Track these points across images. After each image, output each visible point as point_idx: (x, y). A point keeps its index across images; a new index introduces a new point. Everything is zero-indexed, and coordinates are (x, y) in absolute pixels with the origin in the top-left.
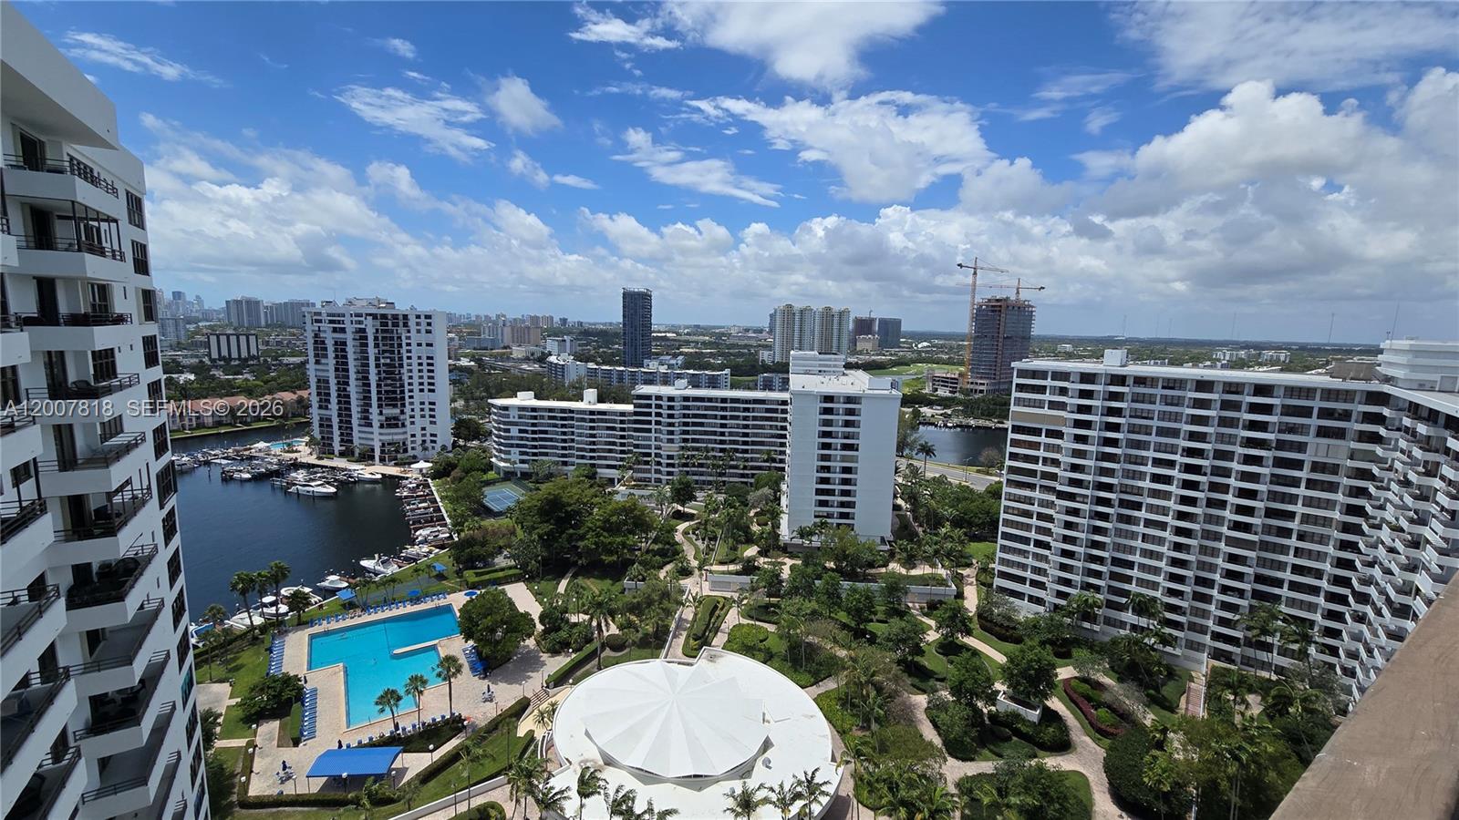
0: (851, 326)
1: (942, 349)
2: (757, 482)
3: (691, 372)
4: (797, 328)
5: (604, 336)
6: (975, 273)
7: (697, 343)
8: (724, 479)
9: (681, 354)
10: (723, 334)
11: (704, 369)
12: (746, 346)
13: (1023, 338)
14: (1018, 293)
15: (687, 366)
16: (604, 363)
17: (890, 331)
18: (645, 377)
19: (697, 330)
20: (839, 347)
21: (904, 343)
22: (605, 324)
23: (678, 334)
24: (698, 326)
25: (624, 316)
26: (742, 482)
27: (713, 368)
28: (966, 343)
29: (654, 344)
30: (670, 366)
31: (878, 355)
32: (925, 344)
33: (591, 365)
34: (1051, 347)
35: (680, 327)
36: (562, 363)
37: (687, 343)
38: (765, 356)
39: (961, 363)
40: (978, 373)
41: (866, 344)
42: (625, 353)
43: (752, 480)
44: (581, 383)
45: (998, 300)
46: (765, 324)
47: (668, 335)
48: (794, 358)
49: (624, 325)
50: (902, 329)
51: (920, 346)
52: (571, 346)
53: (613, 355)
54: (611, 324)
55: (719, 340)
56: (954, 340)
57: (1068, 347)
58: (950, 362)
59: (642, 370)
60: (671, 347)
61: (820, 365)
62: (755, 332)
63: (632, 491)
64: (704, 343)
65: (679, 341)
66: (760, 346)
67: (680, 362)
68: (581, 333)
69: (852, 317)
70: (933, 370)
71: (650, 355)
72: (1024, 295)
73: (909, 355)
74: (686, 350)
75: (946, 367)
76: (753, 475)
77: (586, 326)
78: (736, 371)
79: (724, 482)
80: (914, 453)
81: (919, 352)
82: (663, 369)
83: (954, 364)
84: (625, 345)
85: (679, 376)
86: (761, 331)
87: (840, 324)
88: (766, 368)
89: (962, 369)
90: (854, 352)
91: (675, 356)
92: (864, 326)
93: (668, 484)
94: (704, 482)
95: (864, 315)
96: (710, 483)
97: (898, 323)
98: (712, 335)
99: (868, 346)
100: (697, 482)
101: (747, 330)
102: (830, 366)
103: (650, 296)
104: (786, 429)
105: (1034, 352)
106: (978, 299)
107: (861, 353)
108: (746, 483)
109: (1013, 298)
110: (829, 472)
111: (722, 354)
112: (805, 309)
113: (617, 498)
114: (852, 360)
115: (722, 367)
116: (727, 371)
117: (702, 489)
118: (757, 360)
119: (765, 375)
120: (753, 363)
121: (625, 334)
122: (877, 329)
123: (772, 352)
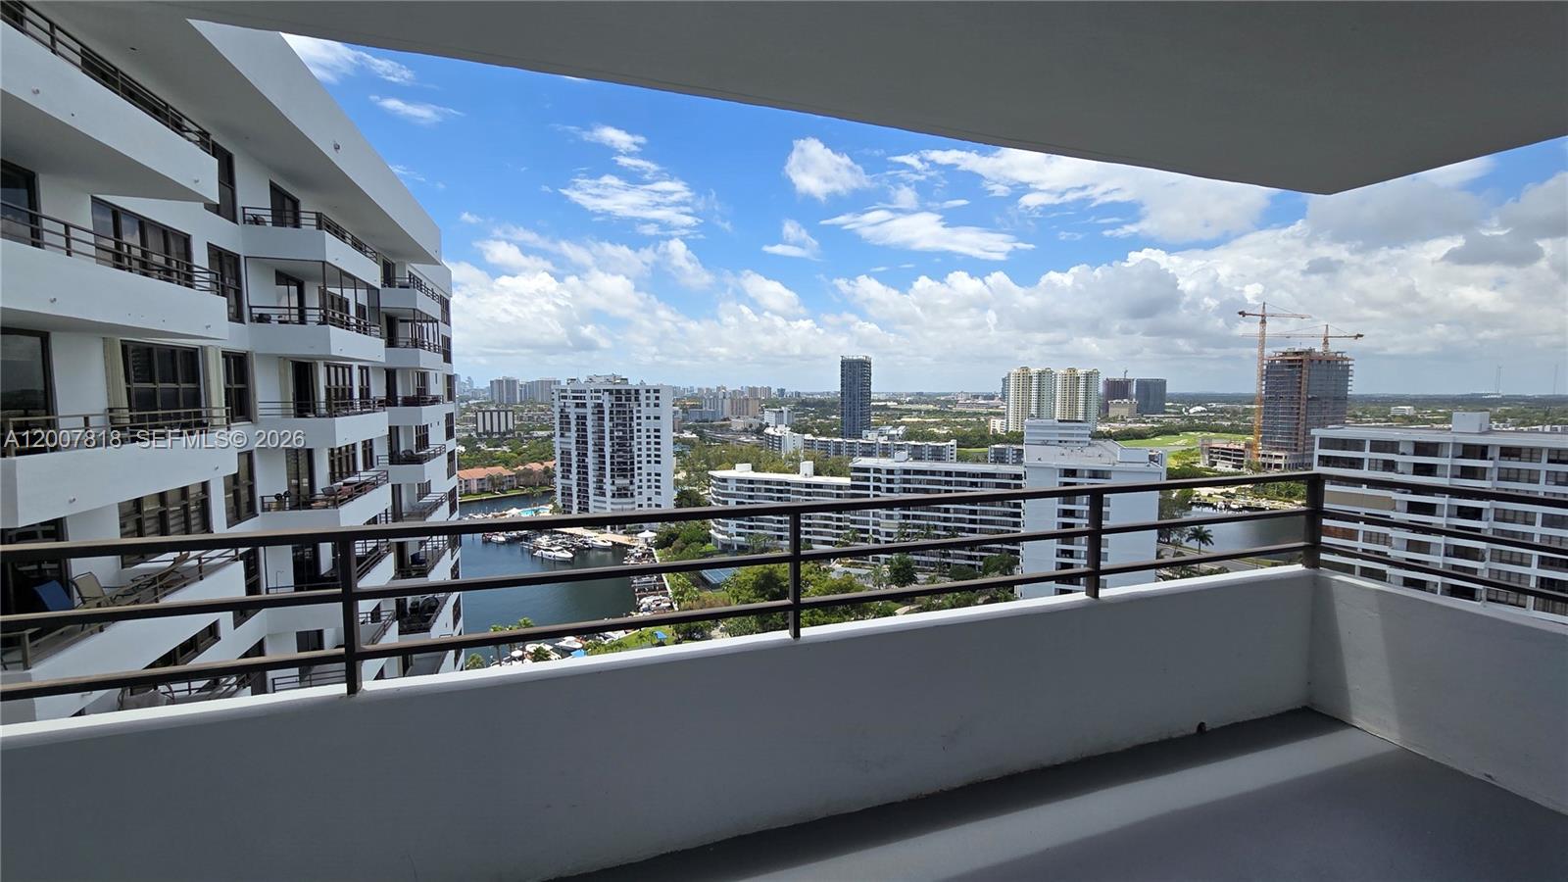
0: (1101, 389)
1: (1220, 414)
2: (986, 566)
3: (913, 443)
4: (1034, 392)
5: (822, 406)
6: (1263, 322)
7: (920, 411)
8: (948, 560)
9: (902, 424)
10: (949, 402)
11: (927, 440)
12: (975, 414)
13: (1336, 399)
14: (1326, 343)
15: (908, 436)
16: (821, 434)
17: (1151, 395)
18: (864, 449)
19: (920, 398)
20: (1086, 414)
21: (1170, 407)
22: (822, 394)
23: (899, 402)
24: (921, 394)
25: (842, 386)
26: (969, 565)
27: (937, 438)
28: (1254, 406)
29: (873, 413)
30: (891, 437)
31: (1136, 422)
32: (1199, 408)
33: (808, 436)
34: (1380, 407)
35: (901, 395)
36: (778, 434)
37: (909, 412)
38: (996, 425)
39: (1249, 432)
40: (1271, 443)
41: (1120, 408)
42: (842, 423)
43: (981, 563)
44: (797, 454)
45: (1297, 353)
46: (998, 389)
47: (889, 404)
48: (1029, 427)
49: (842, 394)
50: (1168, 391)
51: (1191, 411)
52: (788, 417)
53: (831, 426)
54: (828, 393)
55: (944, 406)
56: (1239, 402)
57: (1408, 410)
58: (1233, 430)
59: (861, 441)
60: (892, 415)
61: (1060, 435)
62: (985, 398)
63: (848, 569)
64: (928, 412)
65: (900, 410)
66: (991, 413)
67: (901, 433)
68: (798, 404)
69: (1102, 379)
70: (1210, 439)
71: (868, 426)
72: (1334, 347)
73: (1178, 422)
74: (908, 420)
75: (1228, 436)
76: (982, 558)
77: (804, 397)
78: (964, 441)
79: (949, 564)
80: (1184, 540)
81: (1190, 419)
82: (882, 440)
83: (1238, 432)
84: (842, 415)
85: (900, 448)
86: (992, 397)
87: (1087, 387)
88: (998, 439)
89: (1250, 438)
90: (1105, 418)
91: (896, 426)
92: (1118, 389)
93: (886, 563)
94: (926, 563)
95: (1118, 376)
96: (932, 564)
97: (1161, 384)
98: (936, 403)
99: (1124, 412)
100: (918, 562)
101: (976, 397)
102: (1072, 435)
103: (870, 364)
104: (1021, 507)
105: (1356, 416)
106: (1269, 352)
107: (1115, 420)
108: (974, 566)
109: (1319, 349)
110: (1072, 557)
111: (948, 424)
112: (1044, 372)
113: (833, 575)
114: (1103, 428)
115: (948, 438)
116: (953, 442)
117: (922, 571)
118: (987, 430)
119: (997, 446)
120: (983, 433)
121: (842, 403)
122: (1134, 391)
123: (1005, 421)
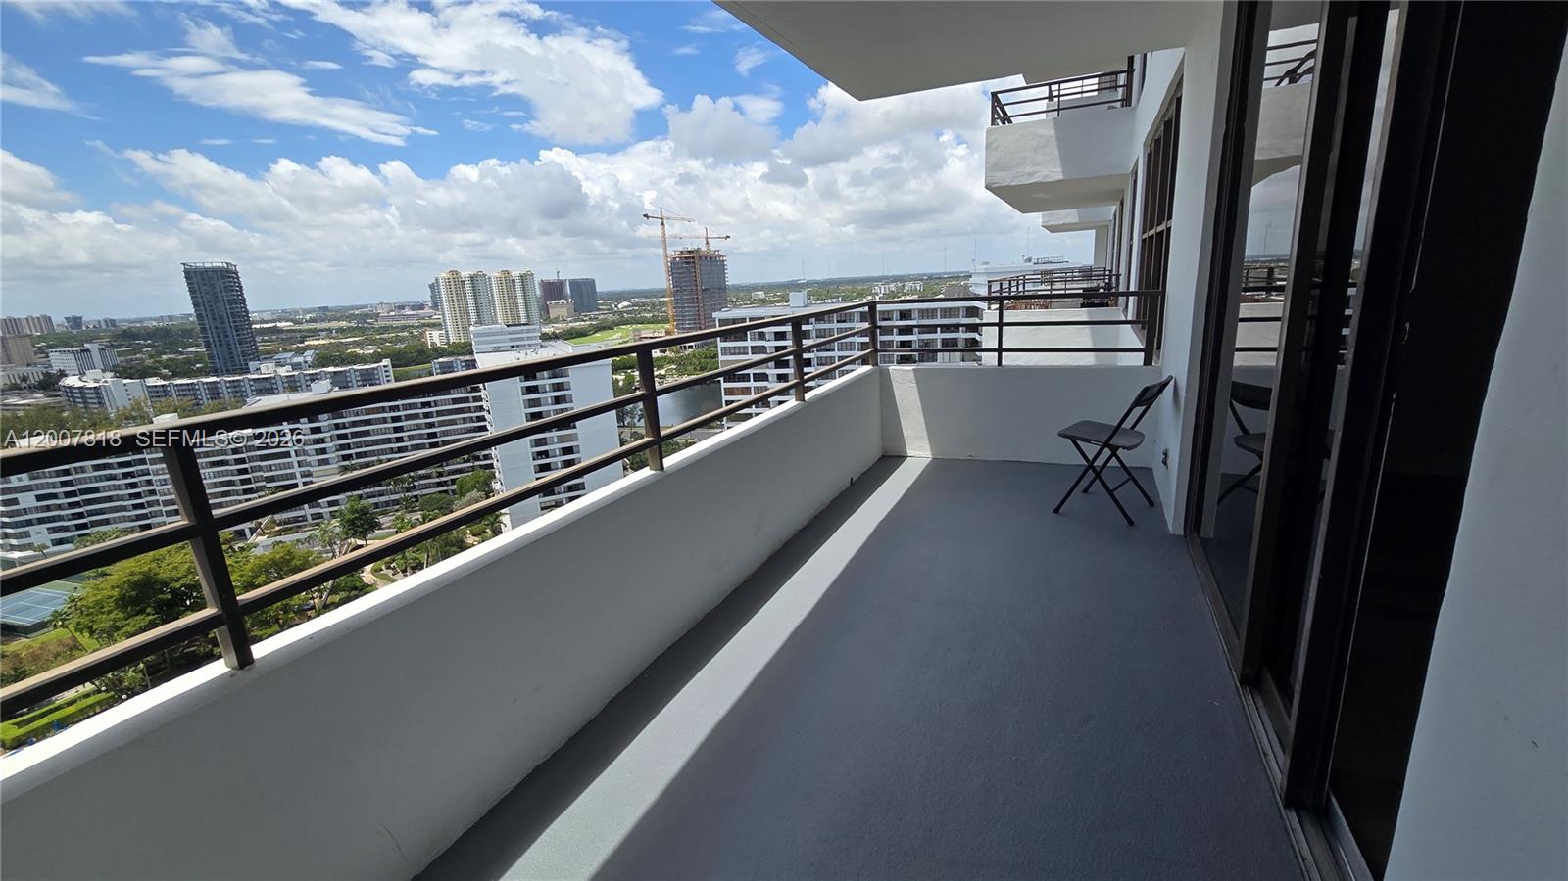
0: (538, 292)
1: (643, 307)
2: (461, 487)
3: (332, 369)
4: (470, 298)
5: (166, 336)
6: (663, 224)
7: (330, 330)
8: (414, 494)
9: (308, 348)
10: (367, 316)
11: (349, 364)
12: (404, 328)
13: (720, 288)
14: (707, 243)
15: (323, 360)
16: (175, 375)
17: (584, 294)
18: (261, 385)
19: (325, 314)
20: (528, 317)
21: (602, 305)
22: (161, 319)
23: (296, 322)
24: (326, 309)
25: (196, 305)
26: (441, 492)
27: (363, 360)
28: (666, 299)
29: (258, 339)
30: (295, 366)
31: (576, 321)
32: (626, 304)
33: (152, 381)
34: (745, 293)
35: (296, 312)
36: (92, 384)
37: (314, 333)
38: (434, 337)
39: (666, 321)
40: (684, 329)
41: (560, 309)
42: (211, 357)
43: (454, 487)
44: (140, 409)
45: (690, 252)
46: (426, 296)
47: (279, 324)
48: (477, 335)
49: (199, 316)
50: (598, 290)
51: (620, 306)
52: (103, 358)
53: (189, 362)
54: (171, 318)
55: (362, 322)
56: (655, 296)
57: (761, 294)
58: (654, 321)
59: (249, 376)
60: (289, 339)
61: (511, 340)
62: (413, 308)
63: (278, 539)
64: (341, 330)
65: (300, 331)
66: (424, 325)
67: (309, 359)
68: (116, 336)
69: (537, 280)
70: (639, 330)
71: (257, 356)
72: (714, 246)
73: (611, 317)
74: (316, 342)
75: (652, 326)
76: (453, 481)
77: (124, 326)
78: (400, 360)
79: (416, 497)
80: (636, 420)
81: (621, 313)
82: (283, 372)
83: (658, 322)
84: (208, 344)
85: (313, 378)
86: (421, 307)
87: (524, 289)
88: (439, 352)
89: (667, 326)
90: (548, 321)
91: (300, 352)
92: (553, 290)
93: (334, 517)
94: (387, 504)
95: (552, 277)
96: (396, 502)
97: (591, 283)
98: (349, 318)
99: (564, 312)
100: (377, 505)
101: (402, 307)
102: (522, 339)
103: (236, 273)
104: (485, 420)
105: (732, 302)
106: (671, 251)
107: (556, 320)
108: (446, 492)
109: (704, 248)
110: (547, 457)
111: (373, 342)
112: (476, 276)
113: (258, 552)
114: (547, 329)
115: (377, 358)
116: (386, 362)
117: (384, 513)
118: (425, 344)
119: (441, 360)
120: (420, 347)
121: (203, 330)
122: (569, 292)
123: (443, 332)
